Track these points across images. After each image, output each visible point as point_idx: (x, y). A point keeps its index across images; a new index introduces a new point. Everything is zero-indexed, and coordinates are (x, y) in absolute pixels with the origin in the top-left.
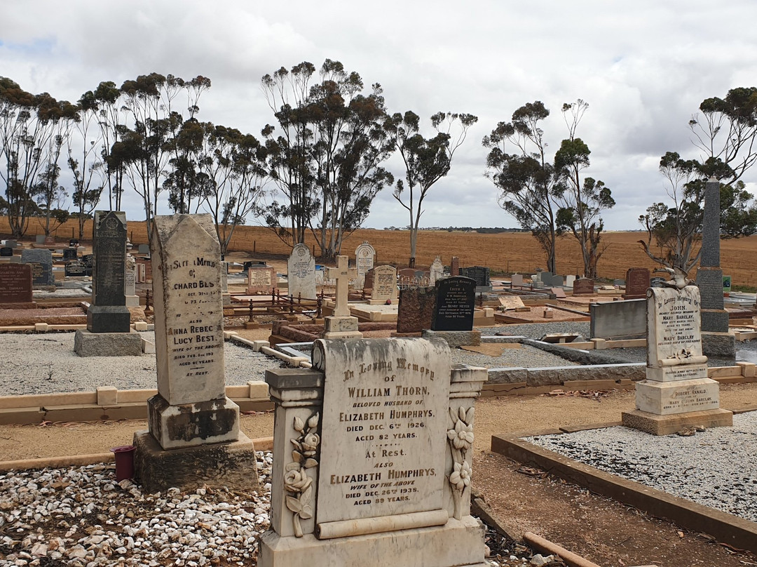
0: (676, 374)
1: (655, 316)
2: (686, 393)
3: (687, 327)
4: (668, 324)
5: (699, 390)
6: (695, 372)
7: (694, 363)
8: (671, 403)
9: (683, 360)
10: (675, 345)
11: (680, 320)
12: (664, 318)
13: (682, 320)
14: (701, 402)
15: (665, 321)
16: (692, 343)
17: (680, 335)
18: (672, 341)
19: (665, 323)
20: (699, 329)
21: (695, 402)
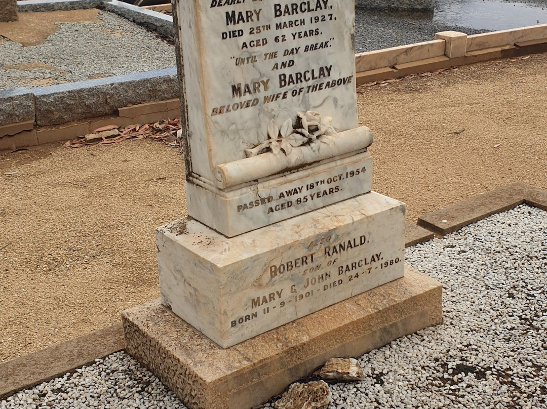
0: (273, 204)
1: (197, 15)
2: (304, 261)
3: (311, 40)
4: (246, 38)
5: (345, 241)
6: (333, 185)
7: (331, 158)
8: (255, 303)
9: (296, 155)
10: (272, 105)
11: (285, 19)
12: (230, 18)
13: (293, 17)
14: (353, 273)
15: (232, 27)
16: (326, 92)
17: (287, 71)
18: (262, 94)
19: (233, 34)
20: (347, 43)
21: (335, 277)
